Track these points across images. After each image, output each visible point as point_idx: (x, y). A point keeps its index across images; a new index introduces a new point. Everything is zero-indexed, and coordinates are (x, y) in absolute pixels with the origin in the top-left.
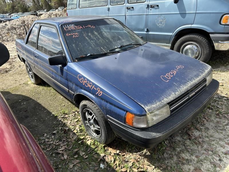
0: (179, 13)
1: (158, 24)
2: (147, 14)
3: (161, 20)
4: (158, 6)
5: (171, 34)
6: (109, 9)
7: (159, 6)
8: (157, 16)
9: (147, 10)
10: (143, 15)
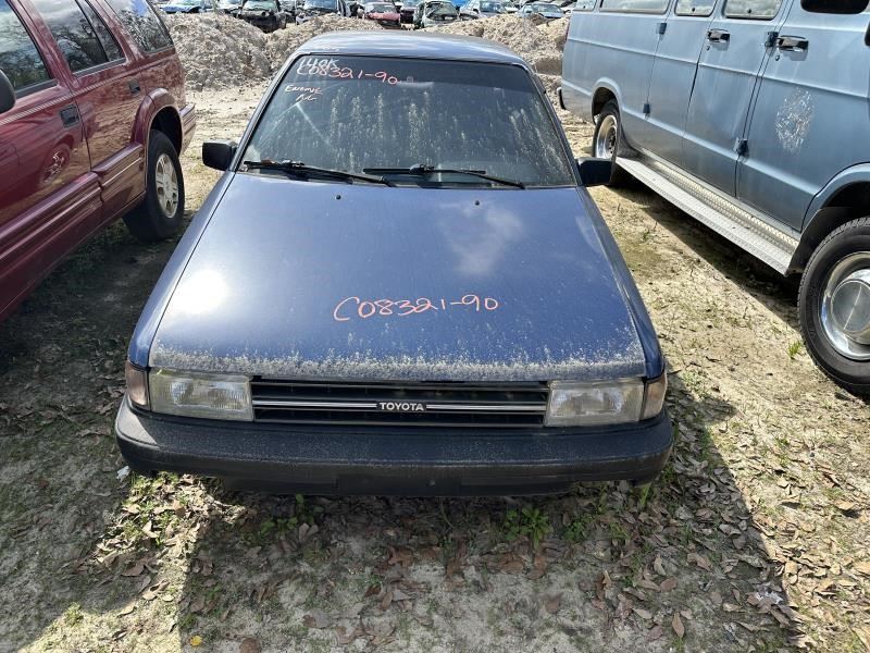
0: (865, 96)
1: (783, 132)
2: (760, 74)
3: (796, 116)
4: (804, 45)
5: (812, 190)
6: (663, 28)
7: (809, 47)
8: (789, 90)
9: (767, 56)
10: (746, 78)
